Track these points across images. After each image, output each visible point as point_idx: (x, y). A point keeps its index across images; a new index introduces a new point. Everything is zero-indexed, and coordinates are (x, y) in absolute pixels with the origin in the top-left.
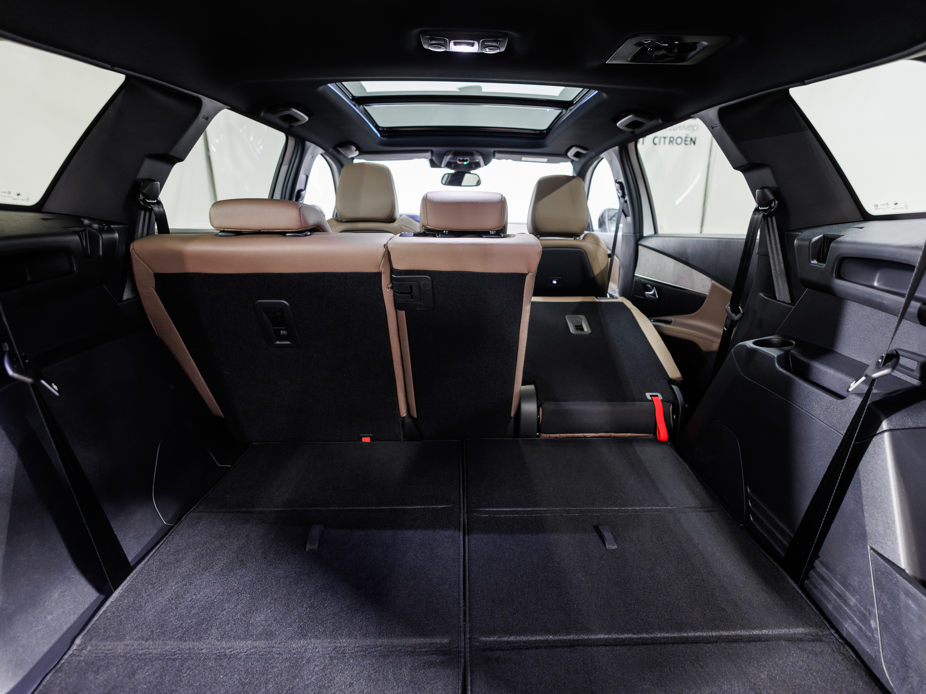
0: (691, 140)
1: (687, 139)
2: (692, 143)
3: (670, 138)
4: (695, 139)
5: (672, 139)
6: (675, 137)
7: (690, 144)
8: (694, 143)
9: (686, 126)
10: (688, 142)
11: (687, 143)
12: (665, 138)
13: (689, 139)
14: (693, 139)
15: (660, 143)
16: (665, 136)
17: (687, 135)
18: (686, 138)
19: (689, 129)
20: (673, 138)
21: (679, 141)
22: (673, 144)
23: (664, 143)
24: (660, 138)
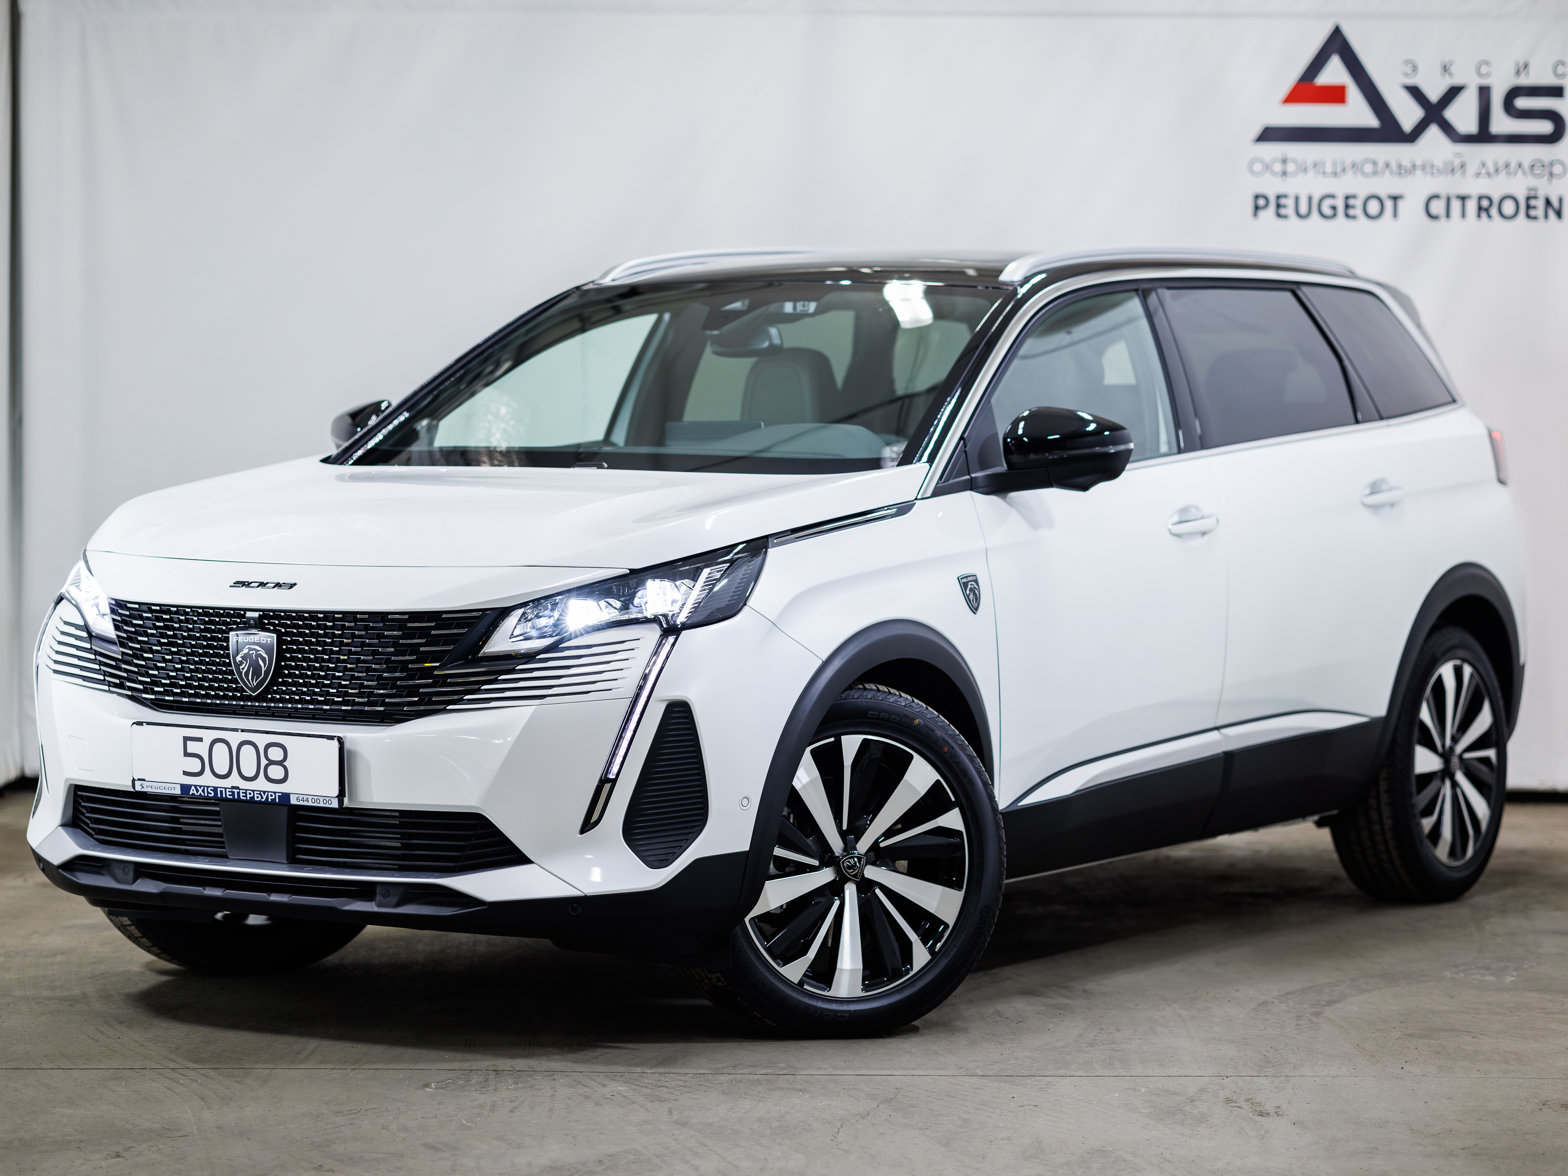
0: (1548, 203)
1: (1533, 202)
2: (1551, 214)
3: (1480, 198)
4: (1561, 200)
5: (1485, 203)
6: (1496, 198)
7: (1546, 216)
8: (1559, 214)
9: (1526, 165)
10: (1540, 212)
11: (1533, 213)
12: (1463, 199)
13: (1540, 204)
14: (1555, 203)
15: (1448, 215)
16: (1463, 191)
17: (1532, 189)
18: (1528, 199)
19: (1537, 172)
20: (1490, 199)
21: (1509, 208)
22: (1489, 216)
23: (1463, 215)
24: (1448, 200)
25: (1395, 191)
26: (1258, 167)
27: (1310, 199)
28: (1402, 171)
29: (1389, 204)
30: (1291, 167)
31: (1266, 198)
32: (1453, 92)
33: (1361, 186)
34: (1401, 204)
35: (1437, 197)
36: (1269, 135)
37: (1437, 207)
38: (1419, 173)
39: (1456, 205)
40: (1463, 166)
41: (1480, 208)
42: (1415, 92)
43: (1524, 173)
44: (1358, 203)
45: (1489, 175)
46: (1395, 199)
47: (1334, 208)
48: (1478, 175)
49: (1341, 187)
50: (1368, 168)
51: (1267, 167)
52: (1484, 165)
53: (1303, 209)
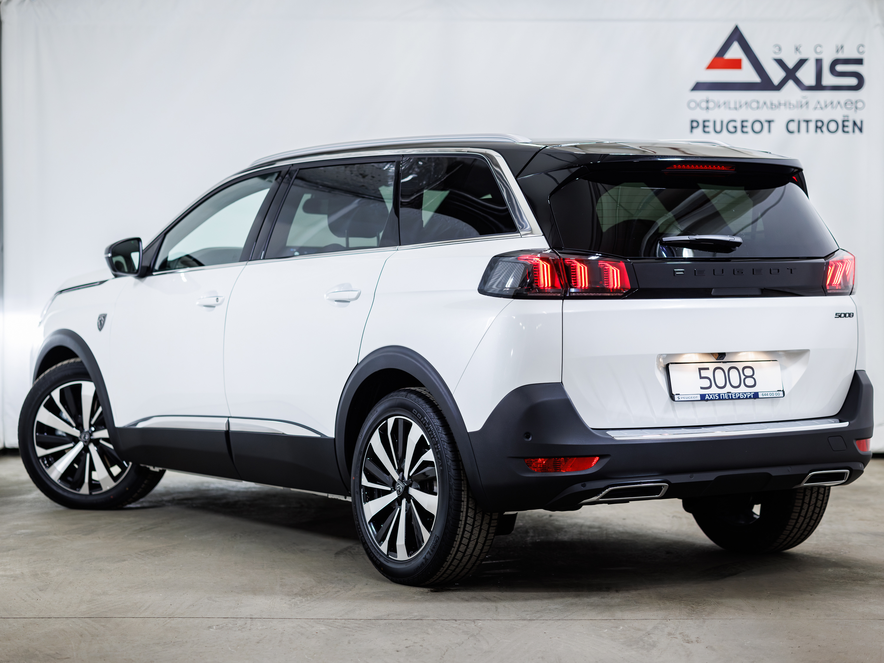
0: (855, 123)
1: (846, 123)
2: (857, 130)
3: (817, 121)
4: (862, 122)
5: (819, 124)
6: (826, 122)
7: (854, 131)
8: (861, 130)
9: (842, 103)
10: (850, 129)
11: (846, 129)
12: (807, 122)
13: (850, 124)
14: (859, 124)
15: (799, 131)
16: (807, 118)
17: (846, 116)
18: (844, 121)
19: (848, 106)
20: (822, 122)
21: (833, 126)
22: (822, 131)
23: (807, 131)
24: (799, 122)
25: (769, 118)
26: (693, 105)
27: (722, 122)
28: (773, 106)
29: (766, 125)
30: (711, 105)
31: (697, 122)
32: (801, 62)
33: (750, 115)
34: (772, 124)
35: (793, 121)
36: (699, 87)
37: (793, 126)
38: (782, 107)
39: (803, 125)
40: (807, 103)
41: (817, 127)
42: (780, 63)
43: (841, 107)
44: (749, 124)
45: (822, 108)
46: (769, 122)
47: (735, 127)
48: (816, 108)
49: (739, 116)
50: (754, 105)
51: (698, 105)
52: (819, 103)
53: (718, 128)
